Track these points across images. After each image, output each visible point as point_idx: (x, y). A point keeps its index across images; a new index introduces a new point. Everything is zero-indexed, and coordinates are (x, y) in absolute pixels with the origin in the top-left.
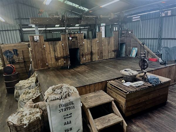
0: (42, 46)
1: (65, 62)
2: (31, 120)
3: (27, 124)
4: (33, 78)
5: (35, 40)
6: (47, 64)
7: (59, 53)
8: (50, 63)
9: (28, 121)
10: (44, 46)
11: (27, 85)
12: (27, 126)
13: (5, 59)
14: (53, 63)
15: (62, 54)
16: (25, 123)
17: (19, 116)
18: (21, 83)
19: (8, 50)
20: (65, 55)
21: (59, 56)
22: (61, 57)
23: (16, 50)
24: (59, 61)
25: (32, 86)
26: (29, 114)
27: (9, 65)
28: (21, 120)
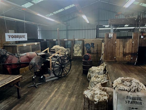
0: (114, 42)
1: (132, 58)
2: (101, 100)
3: (97, 102)
4: (102, 67)
5: (109, 37)
6: (115, 58)
7: (127, 50)
8: (118, 57)
9: (98, 100)
10: (116, 42)
11: (97, 71)
12: (97, 103)
13: (85, 49)
14: (120, 57)
15: (130, 51)
16: (96, 100)
17: (92, 93)
18: (93, 68)
19: (88, 43)
20: (133, 52)
21: (127, 52)
22: (129, 54)
23: (93, 44)
24: (126, 56)
25: (100, 73)
26: (99, 94)
27: (87, 54)
28: (93, 96)
